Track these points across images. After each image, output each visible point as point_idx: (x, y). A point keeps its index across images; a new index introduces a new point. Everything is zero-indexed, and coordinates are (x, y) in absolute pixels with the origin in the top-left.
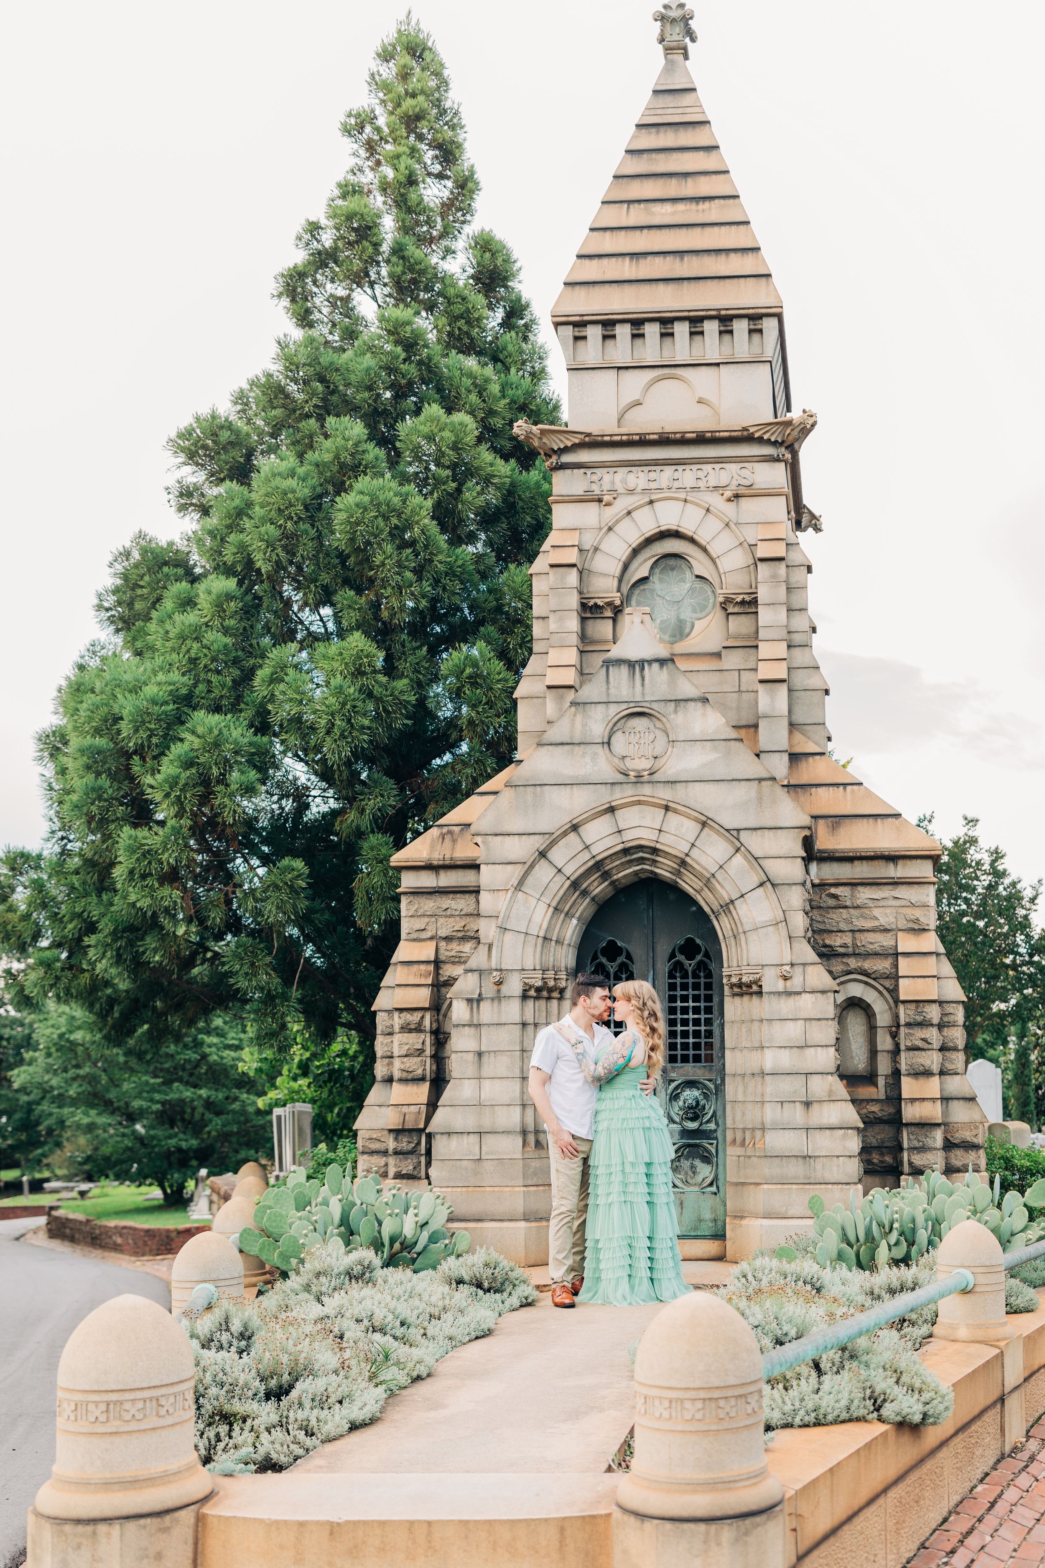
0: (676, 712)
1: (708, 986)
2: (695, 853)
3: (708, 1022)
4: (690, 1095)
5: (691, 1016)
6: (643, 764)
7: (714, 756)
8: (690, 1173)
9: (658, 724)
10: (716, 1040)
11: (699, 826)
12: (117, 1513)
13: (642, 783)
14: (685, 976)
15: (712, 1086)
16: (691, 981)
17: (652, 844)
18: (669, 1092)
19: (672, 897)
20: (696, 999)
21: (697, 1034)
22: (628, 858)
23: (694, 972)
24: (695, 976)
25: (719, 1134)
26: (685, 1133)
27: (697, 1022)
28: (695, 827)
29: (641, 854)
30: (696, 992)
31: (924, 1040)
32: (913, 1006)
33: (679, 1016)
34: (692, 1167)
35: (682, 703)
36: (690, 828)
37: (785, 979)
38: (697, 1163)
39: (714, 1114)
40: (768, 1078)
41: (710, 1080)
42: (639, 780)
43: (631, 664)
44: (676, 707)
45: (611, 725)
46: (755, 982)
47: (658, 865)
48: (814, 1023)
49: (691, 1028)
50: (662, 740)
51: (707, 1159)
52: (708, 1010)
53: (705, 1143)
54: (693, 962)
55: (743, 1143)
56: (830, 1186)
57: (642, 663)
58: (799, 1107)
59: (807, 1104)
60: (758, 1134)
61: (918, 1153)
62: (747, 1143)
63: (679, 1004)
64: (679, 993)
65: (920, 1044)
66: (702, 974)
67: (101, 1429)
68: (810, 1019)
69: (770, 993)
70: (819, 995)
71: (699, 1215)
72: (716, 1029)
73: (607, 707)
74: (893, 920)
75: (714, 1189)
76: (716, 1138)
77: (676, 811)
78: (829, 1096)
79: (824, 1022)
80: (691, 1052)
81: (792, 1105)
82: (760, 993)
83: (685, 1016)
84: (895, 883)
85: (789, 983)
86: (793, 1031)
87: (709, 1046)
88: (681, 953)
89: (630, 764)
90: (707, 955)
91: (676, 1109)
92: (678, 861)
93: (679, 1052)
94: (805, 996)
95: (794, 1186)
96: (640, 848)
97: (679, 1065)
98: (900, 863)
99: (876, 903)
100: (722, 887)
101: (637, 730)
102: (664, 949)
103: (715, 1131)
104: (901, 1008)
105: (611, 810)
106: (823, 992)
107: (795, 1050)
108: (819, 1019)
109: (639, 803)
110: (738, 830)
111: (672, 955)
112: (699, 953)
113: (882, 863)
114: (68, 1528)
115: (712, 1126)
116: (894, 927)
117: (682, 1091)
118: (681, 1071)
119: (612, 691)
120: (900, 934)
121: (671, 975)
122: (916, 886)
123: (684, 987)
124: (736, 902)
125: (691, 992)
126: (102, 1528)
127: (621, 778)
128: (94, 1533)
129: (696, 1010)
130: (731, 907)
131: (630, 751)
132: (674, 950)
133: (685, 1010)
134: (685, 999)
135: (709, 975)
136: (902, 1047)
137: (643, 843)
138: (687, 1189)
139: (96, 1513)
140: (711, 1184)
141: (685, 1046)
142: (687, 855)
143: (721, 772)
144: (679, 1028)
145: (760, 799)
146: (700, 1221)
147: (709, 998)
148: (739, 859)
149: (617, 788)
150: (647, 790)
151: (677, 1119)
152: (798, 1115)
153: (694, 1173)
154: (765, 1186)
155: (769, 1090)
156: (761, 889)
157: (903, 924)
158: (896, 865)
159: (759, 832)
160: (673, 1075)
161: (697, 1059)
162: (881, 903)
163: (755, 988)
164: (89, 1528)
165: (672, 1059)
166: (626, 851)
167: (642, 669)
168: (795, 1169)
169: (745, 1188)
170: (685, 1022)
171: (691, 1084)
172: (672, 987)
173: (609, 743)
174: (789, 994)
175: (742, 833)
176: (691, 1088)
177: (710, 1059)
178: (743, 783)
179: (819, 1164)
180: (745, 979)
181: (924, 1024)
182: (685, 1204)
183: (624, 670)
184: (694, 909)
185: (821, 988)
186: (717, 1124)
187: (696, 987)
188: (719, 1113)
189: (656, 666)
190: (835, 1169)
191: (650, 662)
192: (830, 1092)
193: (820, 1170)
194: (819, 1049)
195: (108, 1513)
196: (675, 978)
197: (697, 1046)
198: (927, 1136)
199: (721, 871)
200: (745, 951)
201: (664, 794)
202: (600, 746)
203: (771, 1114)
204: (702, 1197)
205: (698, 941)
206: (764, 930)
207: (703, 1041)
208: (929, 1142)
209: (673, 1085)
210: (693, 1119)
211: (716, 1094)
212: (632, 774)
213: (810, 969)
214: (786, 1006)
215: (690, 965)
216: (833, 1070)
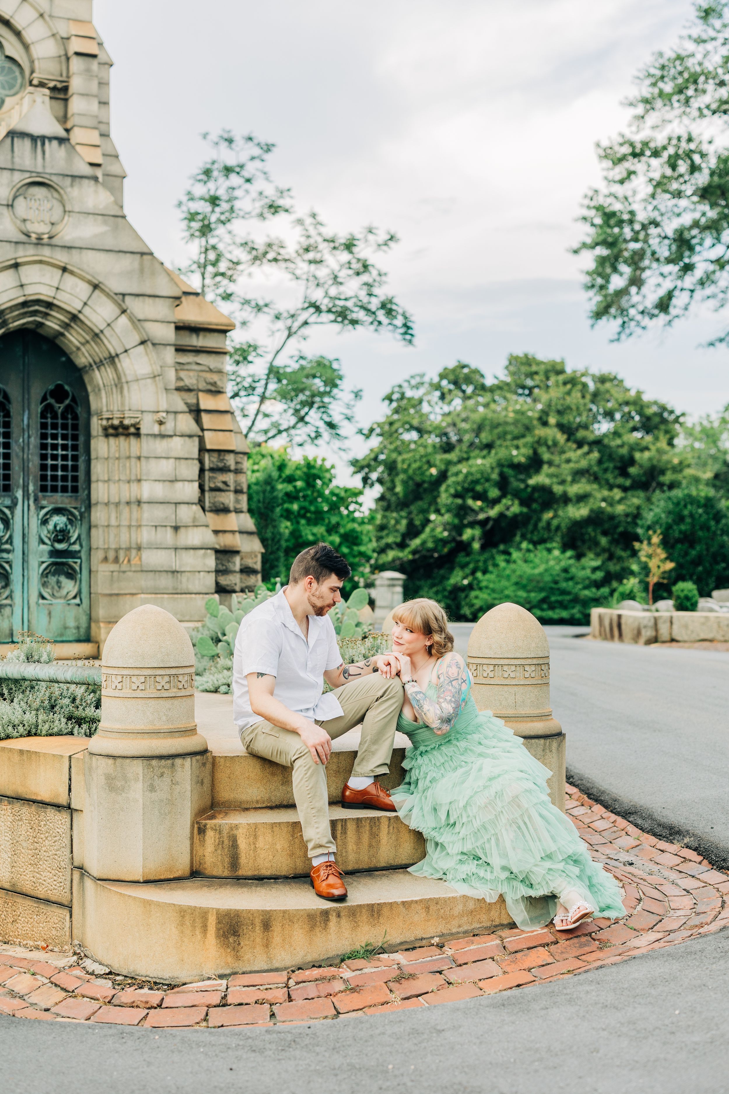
0: (72, 186)
1: (75, 427)
2: (87, 311)
3: (75, 458)
4: (59, 520)
5: (60, 452)
6: (42, 228)
7: (103, 229)
8: (56, 587)
9: (56, 195)
10: (81, 474)
11: (91, 288)
12: (185, 751)
13: (43, 245)
14: (55, 417)
15: (77, 513)
16: (60, 421)
17: (50, 300)
18: (40, 516)
19: (45, 347)
20: (64, 437)
21: (64, 468)
22: (26, 310)
23: (63, 414)
24: (64, 417)
25: (83, 555)
26: (54, 553)
27: (65, 458)
28: (89, 288)
29: (37, 308)
30: (65, 432)
31: (225, 483)
32: (215, 455)
33: (49, 452)
34: (58, 582)
35: (78, 180)
36: (83, 289)
37: (161, 423)
38: (63, 579)
39: (79, 538)
40: (145, 506)
41: (75, 508)
42: (39, 242)
43: (34, 139)
44: (72, 182)
45: (15, 189)
46: (134, 425)
47: (49, 318)
48: (183, 461)
49: (60, 462)
50: (58, 210)
51: (71, 575)
52: (75, 448)
53: (70, 561)
54: (62, 406)
55: (116, 560)
56: (193, 596)
57: (43, 138)
58: (170, 531)
59: (176, 528)
60: (134, 552)
61: (223, 575)
62: (121, 560)
63: (50, 441)
64: (50, 431)
65: (221, 485)
66: (70, 416)
67: (166, 694)
68: (180, 459)
69: (148, 435)
70: (187, 439)
71: (65, 623)
72: (81, 464)
73: (12, 175)
74: (195, 382)
75: (77, 601)
76: (80, 558)
77: (72, 273)
78: (194, 522)
79: (190, 461)
80: (60, 483)
81: (164, 529)
82: (138, 435)
83: (55, 452)
84: (198, 351)
85: (163, 427)
86: (166, 467)
87: (75, 479)
88: (52, 396)
89: (30, 227)
90: (74, 400)
91: (46, 532)
92: (70, 316)
93: (49, 483)
94: (176, 439)
95: (166, 596)
96: (38, 302)
97: (49, 494)
98: (201, 334)
99: (182, 367)
100: (109, 342)
101: (37, 197)
102: (37, 391)
103: (79, 551)
104: (207, 456)
105: (16, 266)
106: (190, 436)
107: (167, 483)
108: (186, 459)
109: (41, 262)
110: (124, 295)
111: (44, 399)
112: (67, 397)
113: (187, 333)
114: (154, 762)
115: (76, 547)
116: (195, 387)
117: (51, 516)
118: (52, 500)
119: (17, 160)
120: (201, 394)
121: (43, 416)
122: (214, 355)
123: (54, 426)
124: (121, 356)
125: (60, 431)
126: (178, 761)
127: (23, 238)
128: (173, 764)
129: (64, 447)
130: (116, 360)
131: (30, 215)
132: (45, 395)
133: (54, 447)
134: (54, 437)
135: (75, 417)
136: (207, 488)
137: (42, 297)
138: (54, 601)
139: (173, 751)
140: (75, 597)
141: (54, 478)
142: (80, 312)
143: (110, 243)
144: (50, 462)
145: (142, 271)
146: (66, 628)
147: (75, 438)
148: (123, 319)
149: (21, 247)
150: (46, 253)
151: (47, 541)
152: (168, 536)
153: (60, 587)
154: (143, 596)
155: (146, 515)
156: (142, 347)
157: (202, 385)
158: (198, 336)
159: (141, 298)
160: (44, 503)
161: (64, 489)
162: (186, 367)
163: (132, 430)
164: (169, 762)
165: (43, 489)
166: (25, 304)
167: (43, 144)
168: (165, 582)
169: (121, 597)
170: (54, 457)
171: (58, 511)
172: (44, 426)
173: (12, 206)
174: (163, 436)
175: (127, 298)
176: (58, 514)
177: (75, 490)
178: (128, 255)
179: (184, 578)
180: (126, 422)
181: (225, 469)
182: (53, 614)
183: (27, 143)
184: (64, 359)
185: (188, 432)
186: (81, 545)
187: (65, 427)
188: (83, 537)
189: (55, 143)
190: (197, 582)
191: (51, 139)
192: (194, 519)
193: (186, 583)
194: (186, 483)
195: (181, 751)
196: (46, 418)
197: (64, 478)
198: (229, 561)
199: (109, 328)
200: (127, 398)
201: (61, 257)
202: (5, 208)
203: (146, 536)
204: (67, 608)
205: (67, 387)
206: (143, 381)
207: (70, 474)
208: (231, 566)
209: (44, 512)
210: (60, 541)
211: (81, 520)
212: (34, 236)
213: (180, 416)
214: (160, 446)
215: (60, 408)
216: (196, 500)
